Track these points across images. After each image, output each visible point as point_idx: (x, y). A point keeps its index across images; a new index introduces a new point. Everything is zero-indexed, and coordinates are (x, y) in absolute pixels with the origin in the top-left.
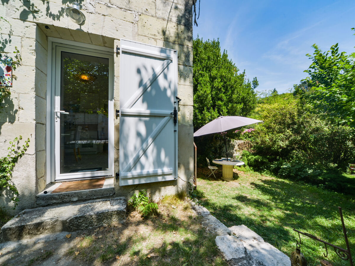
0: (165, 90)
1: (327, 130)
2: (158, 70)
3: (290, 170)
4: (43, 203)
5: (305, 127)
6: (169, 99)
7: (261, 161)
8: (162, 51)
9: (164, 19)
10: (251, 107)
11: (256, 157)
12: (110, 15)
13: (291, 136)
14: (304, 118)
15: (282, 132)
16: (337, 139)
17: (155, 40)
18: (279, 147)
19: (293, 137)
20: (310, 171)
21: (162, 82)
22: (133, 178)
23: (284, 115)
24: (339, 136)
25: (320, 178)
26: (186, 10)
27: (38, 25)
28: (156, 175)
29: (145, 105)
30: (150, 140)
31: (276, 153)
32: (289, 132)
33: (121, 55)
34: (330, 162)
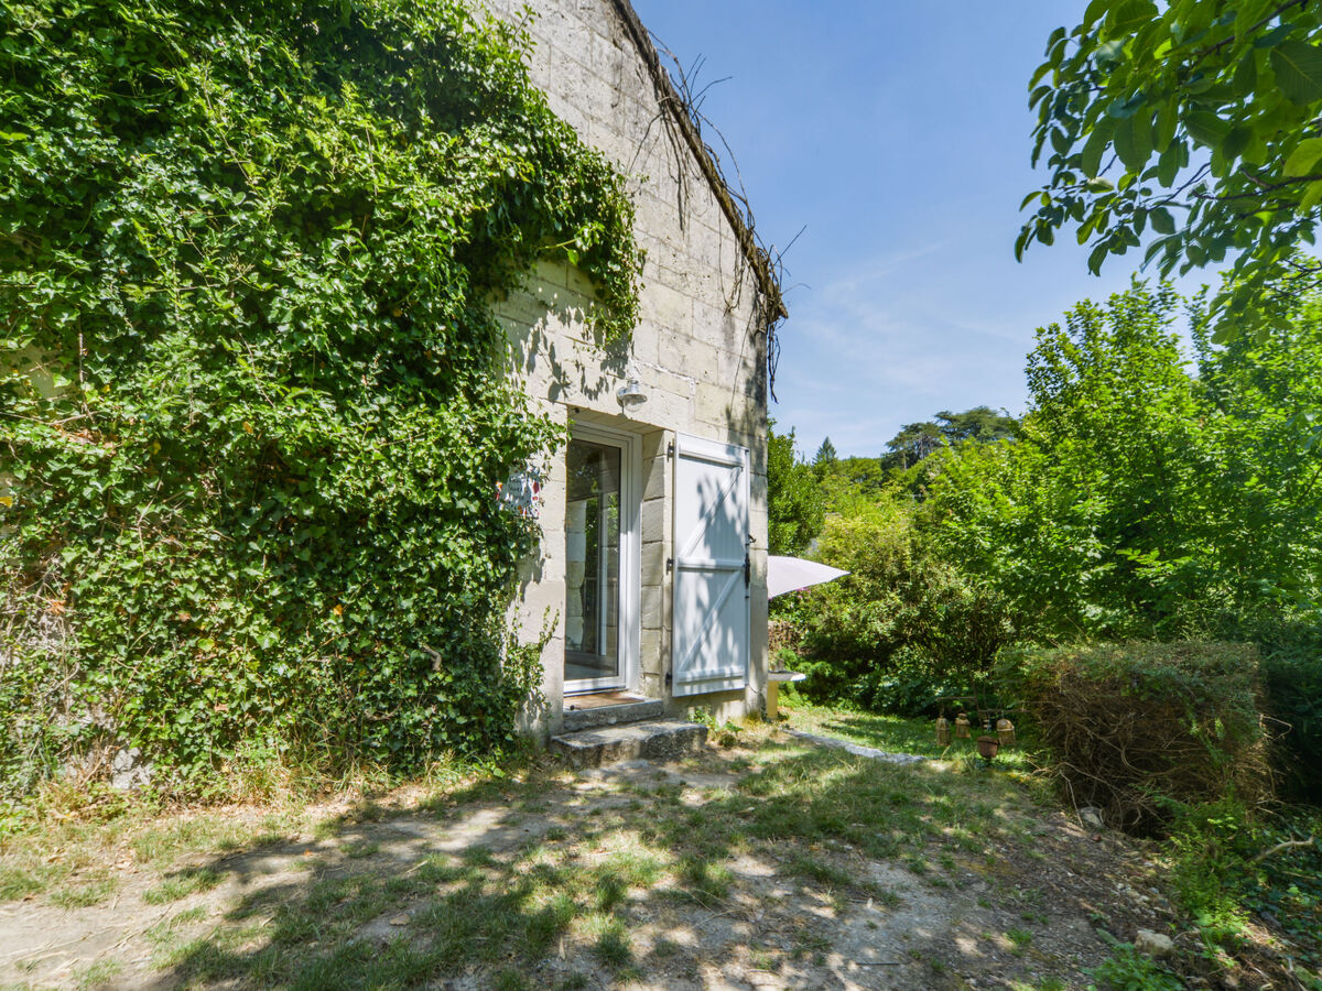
0: (734, 521)
1: (970, 594)
2: (726, 485)
3: (898, 694)
4: (573, 725)
5: (926, 587)
6: (738, 538)
7: (831, 675)
8: (730, 450)
9: (728, 389)
10: (811, 531)
11: (818, 664)
12: (660, 387)
13: (899, 607)
14: (926, 565)
15: (880, 597)
16: (986, 616)
17: (717, 427)
18: (872, 636)
19: (903, 611)
20: (939, 691)
21: (730, 509)
22: (693, 682)
23: (881, 554)
24: (988, 608)
25: (958, 703)
26: (758, 368)
27: (569, 407)
28: (720, 678)
29: (708, 551)
30: (715, 614)
31: (866, 652)
32: (894, 597)
33: (679, 461)
34: (976, 669)
